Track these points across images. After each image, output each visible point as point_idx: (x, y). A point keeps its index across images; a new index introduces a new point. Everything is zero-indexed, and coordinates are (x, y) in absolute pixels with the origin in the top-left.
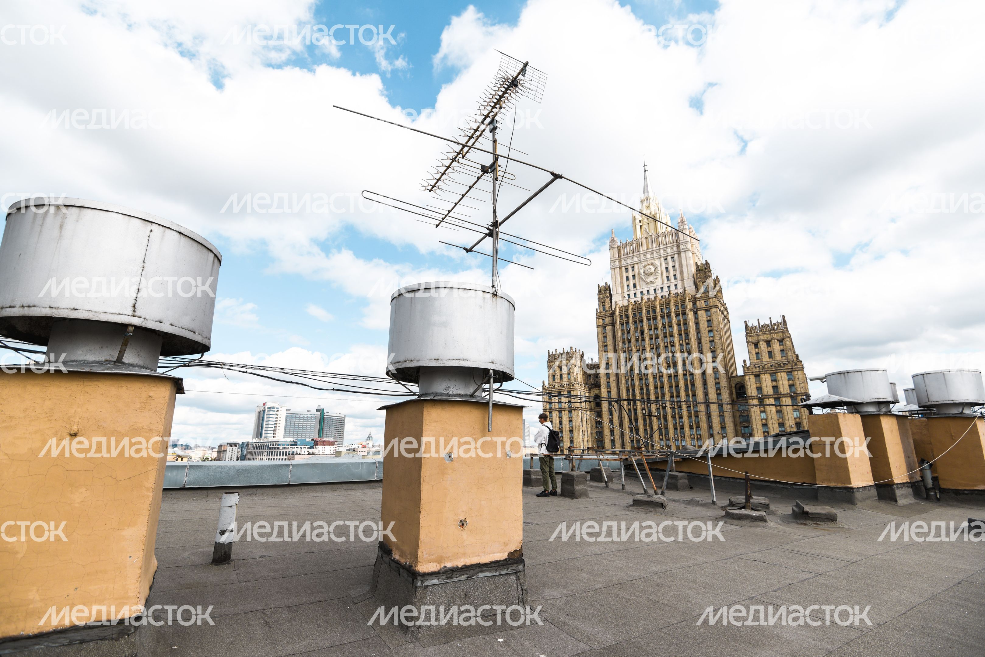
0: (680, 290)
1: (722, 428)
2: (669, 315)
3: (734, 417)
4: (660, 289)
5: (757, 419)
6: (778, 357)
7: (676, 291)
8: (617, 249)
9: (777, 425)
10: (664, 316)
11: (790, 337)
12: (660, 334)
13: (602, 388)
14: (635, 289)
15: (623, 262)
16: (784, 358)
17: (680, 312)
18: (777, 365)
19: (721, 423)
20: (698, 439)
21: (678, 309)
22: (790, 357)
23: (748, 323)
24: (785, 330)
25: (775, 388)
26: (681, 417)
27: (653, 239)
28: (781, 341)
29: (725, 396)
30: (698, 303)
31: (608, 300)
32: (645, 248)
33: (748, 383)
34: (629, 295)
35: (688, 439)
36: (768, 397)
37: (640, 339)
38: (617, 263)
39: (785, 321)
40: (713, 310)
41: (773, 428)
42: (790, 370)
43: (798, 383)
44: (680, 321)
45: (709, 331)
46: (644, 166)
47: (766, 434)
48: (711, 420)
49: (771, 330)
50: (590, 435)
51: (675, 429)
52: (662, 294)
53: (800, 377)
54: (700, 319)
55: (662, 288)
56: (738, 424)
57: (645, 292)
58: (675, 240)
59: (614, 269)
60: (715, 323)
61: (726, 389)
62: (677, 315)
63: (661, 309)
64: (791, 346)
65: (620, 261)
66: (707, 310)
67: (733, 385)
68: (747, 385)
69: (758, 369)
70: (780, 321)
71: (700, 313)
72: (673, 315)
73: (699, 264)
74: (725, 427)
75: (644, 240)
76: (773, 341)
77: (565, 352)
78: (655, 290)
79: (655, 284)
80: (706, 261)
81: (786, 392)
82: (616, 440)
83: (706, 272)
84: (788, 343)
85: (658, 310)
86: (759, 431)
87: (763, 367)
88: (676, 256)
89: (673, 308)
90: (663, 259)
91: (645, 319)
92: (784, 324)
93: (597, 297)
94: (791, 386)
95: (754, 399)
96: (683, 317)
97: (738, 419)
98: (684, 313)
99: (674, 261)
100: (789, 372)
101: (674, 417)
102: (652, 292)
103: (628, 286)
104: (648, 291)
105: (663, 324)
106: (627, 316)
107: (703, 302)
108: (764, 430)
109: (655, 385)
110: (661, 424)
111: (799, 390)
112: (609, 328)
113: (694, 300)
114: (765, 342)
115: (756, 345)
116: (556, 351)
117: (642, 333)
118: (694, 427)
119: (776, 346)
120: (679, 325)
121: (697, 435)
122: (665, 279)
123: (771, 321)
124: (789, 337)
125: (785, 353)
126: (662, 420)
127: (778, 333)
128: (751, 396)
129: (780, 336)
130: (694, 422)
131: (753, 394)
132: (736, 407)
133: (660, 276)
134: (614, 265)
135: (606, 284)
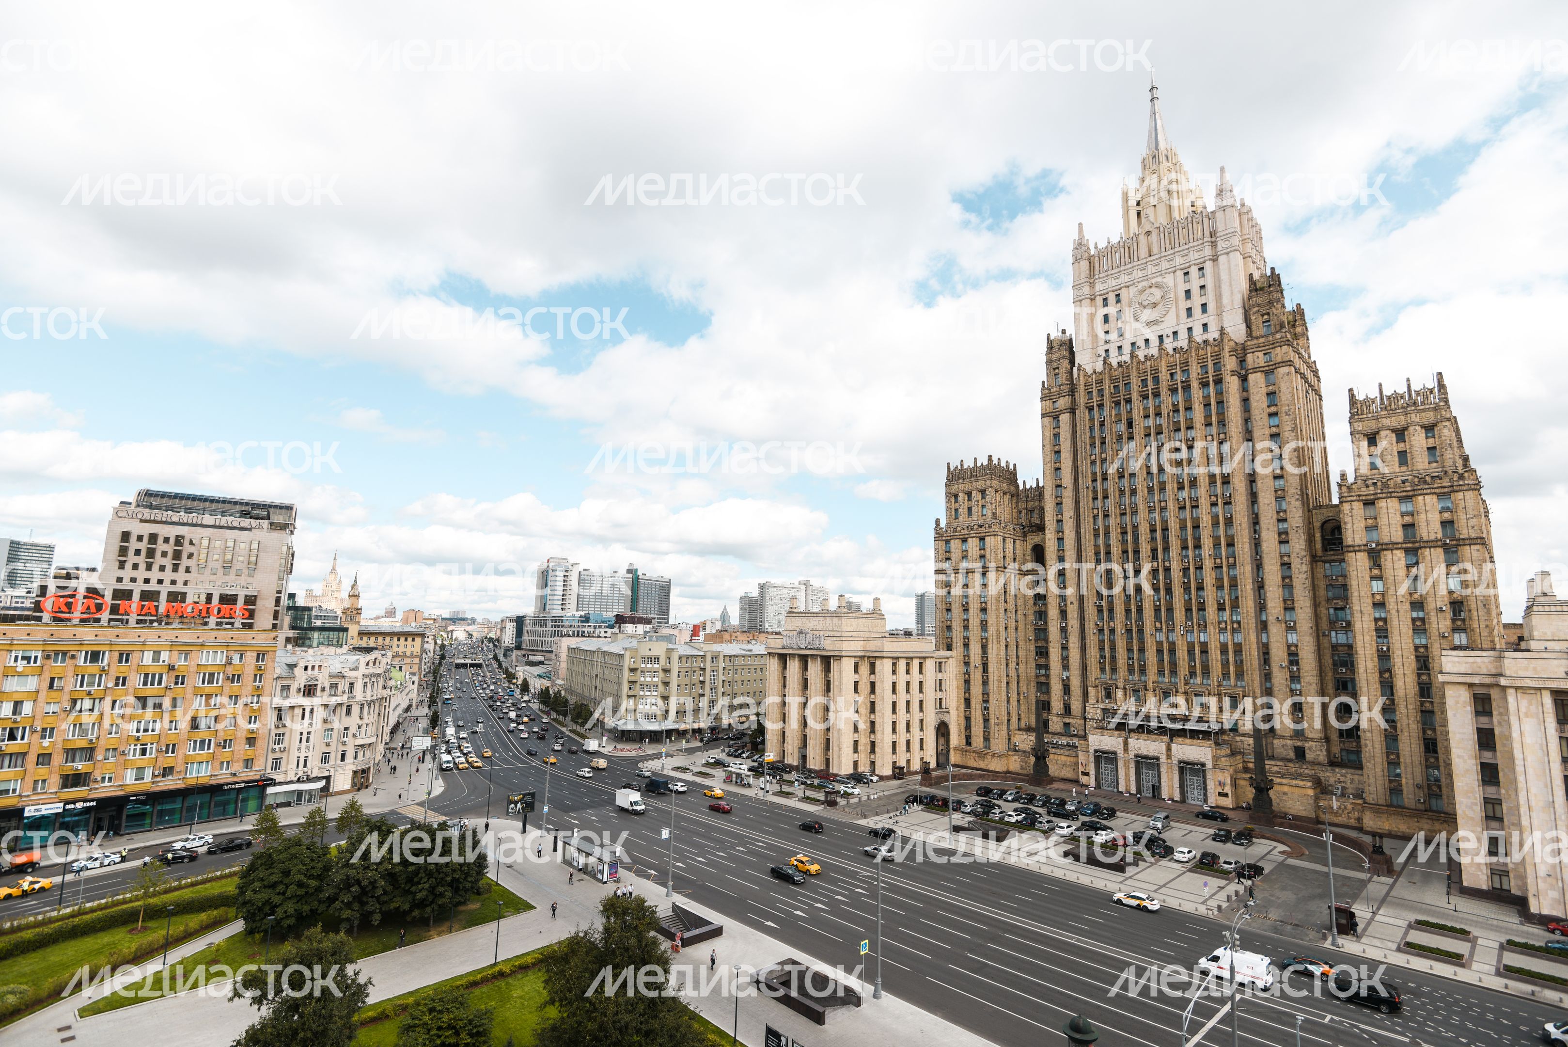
0: (1213, 334)
1: (1286, 609)
2: (1187, 387)
3: (1314, 588)
4: (1171, 335)
5: (1362, 594)
6: (1421, 462)
7: (1205, 337)
8: (1087, 262)
9: (1407, 606)
10: (1177, 389)
11: (1454, 421)
12: (1165, 425)
13: (1047, 531)
14: (1120, 337)
15: (1099, 287)
16: (1434, 465)
17: (1211, 379)
18: (1416, 480)
19: (1285, 601)
20: (1234, 631)
21: (1207, 373)
22: (1449, 463)
23: (1355, 392)
24: (1442, 404)
25: (1408, 527)
26: (1200, 588)
27: (1162, 235)
28: (1429, 429)
29: (1298, 545)
30: (1250, 358)
31: (1065, 364)
32: (1143, 253)
33: (1347, 519)
34: (1107, 351)
35: (1211, 629)
36: (1392, 546)
37: (1125, 437)
38: (1086, 290)
39: (1442, 386)
40: (1283, 370)
41: (1398, 611)
42: (1446, 490)
43: (1463, 517)
44: (1209, 396)
45: (1271, 415)
46: (1152, 89)
47: (1381, 623)
48: (1265, 593)
49: (1408, 405)
50: (1020, 617)
51: (1188, 610)
52: (1175, 344)
53: (1470, 504)
54: (1253, 390)
55: (1175, 333)
56: (1323, 603)
57: (1141, 343)
58: (1207, 233)
59: (1080, 301)
60: (1283, 398)
61: (1301, 531)
62: (1205, 385)
63: (1172, 375)
64: (1454, 439)
65: (1092, 285)
66: (1269, 372)
67: (1317, 525)
68: (1345, 523)
69: (1372, 488)
70: (1431, 384)
71: (1252, 378)
72: (1195, 385)
73: (1256, 277)
74: (1293, 609)
75: (1142, 238)
76: (1411, 428)
77: (979, 465)
78: (1161, 337)
79: (1163, 326)
80: (1273, 269)
81: (1432, 537)
82: (1069, 627)
83: (1270, 292)
84: (1445, 432)
85: (1164, 376)
86: (1366, 618)
87: (1385, 485)
88: (1208, 266)
89: (1195, 371)
90: (1180, 274)
91: (1135, 396)
92: (1439, 391)
93: (1044, 359)
94: (1445, 524)
95: (1360, 551)
96: (1216, 389)
97: (1322, 593)
98: (1219, 381)
99: (1203, 276)
100: (1444, 494)
101: (1187, 588)
102: (1154, 342)
103: (1106, 332)
104: (1147, 340)
105: (1174, 405)
106: (1101, 392)
107: (1261, 354)
108: (1377, 615)
109: (1151, 525)
110: (1159, 600)
111: (1465, 531)
112: (1065, 418)
113: (1241, 353)
114: (1394, 431)
115: (1372, 440)
116: (962, 465)
117: (1130, 425)
118: (1227, 608)
119: (1418, 440)
120: (1207, 405)
121: (1233, 622)
122: (1184, 313)
123: (1409, 386)
124: (1449, 420)
125: (1438, 454)
126: (1162, 592)
127: (1424, 410)
128: (1353, 546)
129: (1429, 417)
130: (1227, 598)
131: (1358, 542)
132: (1320, 569)
133: (1173, 309)
134: (1080, 293)
135: (1064, 332)
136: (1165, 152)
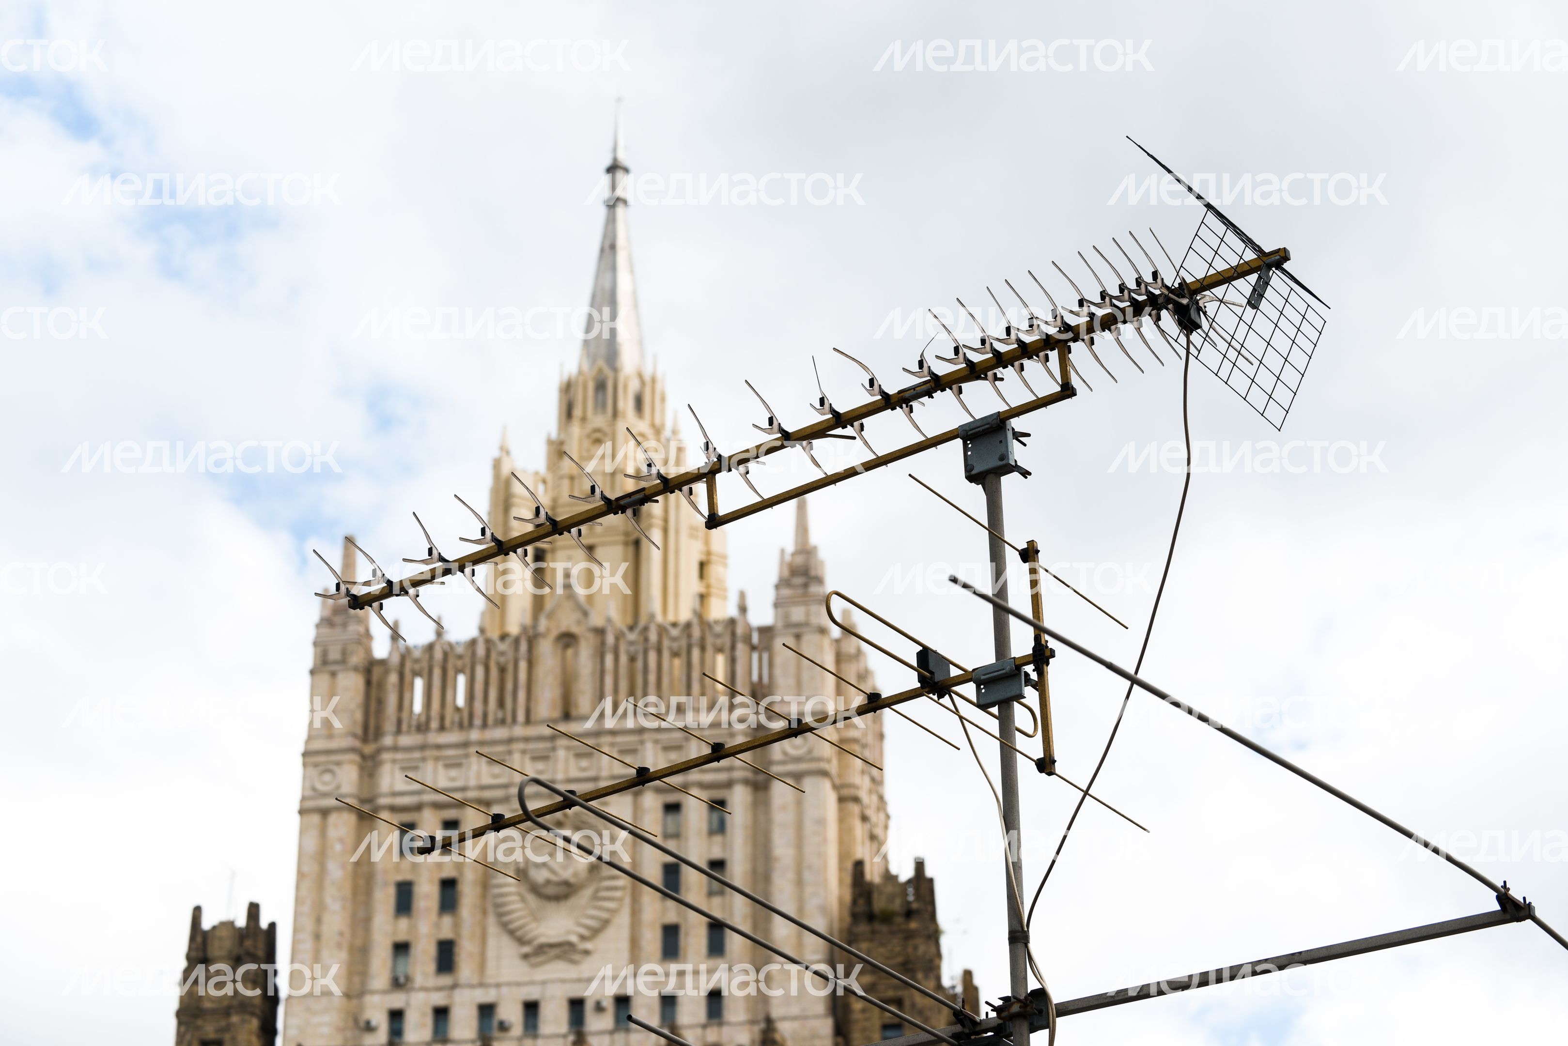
0: (737, 1034)
4: (608, 1004)
7: (712, 1036)
8: (359, 680)
14: (446, 980)
15: (392, 778)
27: (609, 659)
31: (248, 1032)
32: (547, 700)
34: (396, 1016)
38: (349, 776)
46: (614, 168)
55: (622, 1001)
57: (511, 1013)
58: (743, 691)
59: (324, 813)
65: (369, 766)
73: (873, 874)
75: (546, 648)
78: (576, 1005)
79: (585, 968)
80: (920, 866)
83: (909, 936)
88: (739, 798)
99: (722, 829)
102: (554, 1017)
103: (401, 948)
104: (531, 1008)
122: (652, 940)
133: (623, 920)
134: (325, 783)
135: (254, 910)
136: (634, 386)
